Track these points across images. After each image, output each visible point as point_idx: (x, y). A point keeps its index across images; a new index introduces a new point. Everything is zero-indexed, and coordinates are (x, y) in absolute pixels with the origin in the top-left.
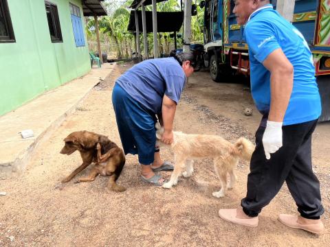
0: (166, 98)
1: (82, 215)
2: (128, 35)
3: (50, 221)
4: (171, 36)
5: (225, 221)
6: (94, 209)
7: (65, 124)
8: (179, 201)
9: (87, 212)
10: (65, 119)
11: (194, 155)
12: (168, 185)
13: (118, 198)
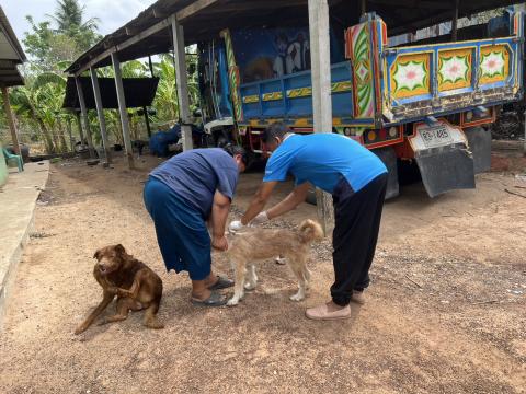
0: (218, 194)
1: (135, 360)
2: (64, 115)
3: (91, 378)
4: (140, 113)
5: (315, 320)
6: (149, 350)
7: (26, 259)
8: (256, 315)
9: (141, 355)
10: (22, 252)
11: (256, 258)
12: (234, 301)
13: (174, 331)
